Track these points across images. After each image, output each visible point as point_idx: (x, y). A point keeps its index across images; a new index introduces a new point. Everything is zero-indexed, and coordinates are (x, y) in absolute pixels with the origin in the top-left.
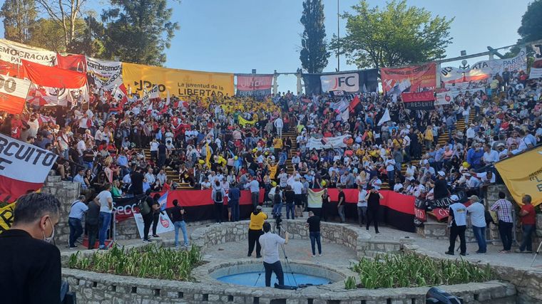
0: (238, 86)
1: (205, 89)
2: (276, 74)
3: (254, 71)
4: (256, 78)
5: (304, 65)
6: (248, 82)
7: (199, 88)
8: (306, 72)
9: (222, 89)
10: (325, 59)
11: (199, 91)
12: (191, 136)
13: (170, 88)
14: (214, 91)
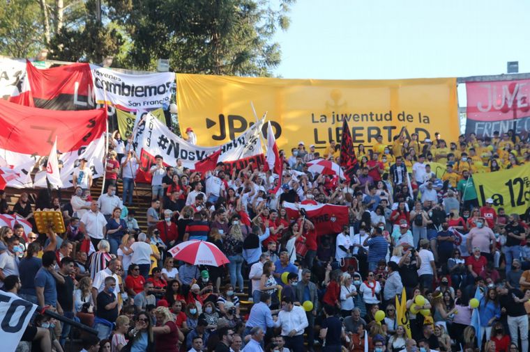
0: (469, 110)
1: (381, 125)
3: (513, 66)
4: (519, 85)
6: (496, 98)
7: (366, 124)
9: (427, 120)
11: (365, 132)
13: (293, 128)
14: (403, 129)
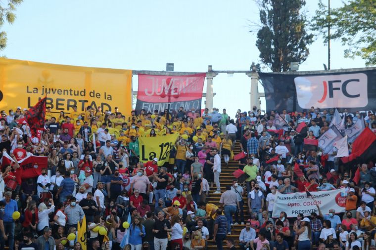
0: (140, 93)
1: (77, 98)
2: (212, 73)
3: (170, 66)
4: (173, 80)
5: (265, 55)
6: (158, 87)
7: (67, 97)
8: (267, 69)
9: (110, 98)
10: (303, 46)
11: (65, 103)
12: (48, 185)
13: (12, 95)
14: (93, 103)
